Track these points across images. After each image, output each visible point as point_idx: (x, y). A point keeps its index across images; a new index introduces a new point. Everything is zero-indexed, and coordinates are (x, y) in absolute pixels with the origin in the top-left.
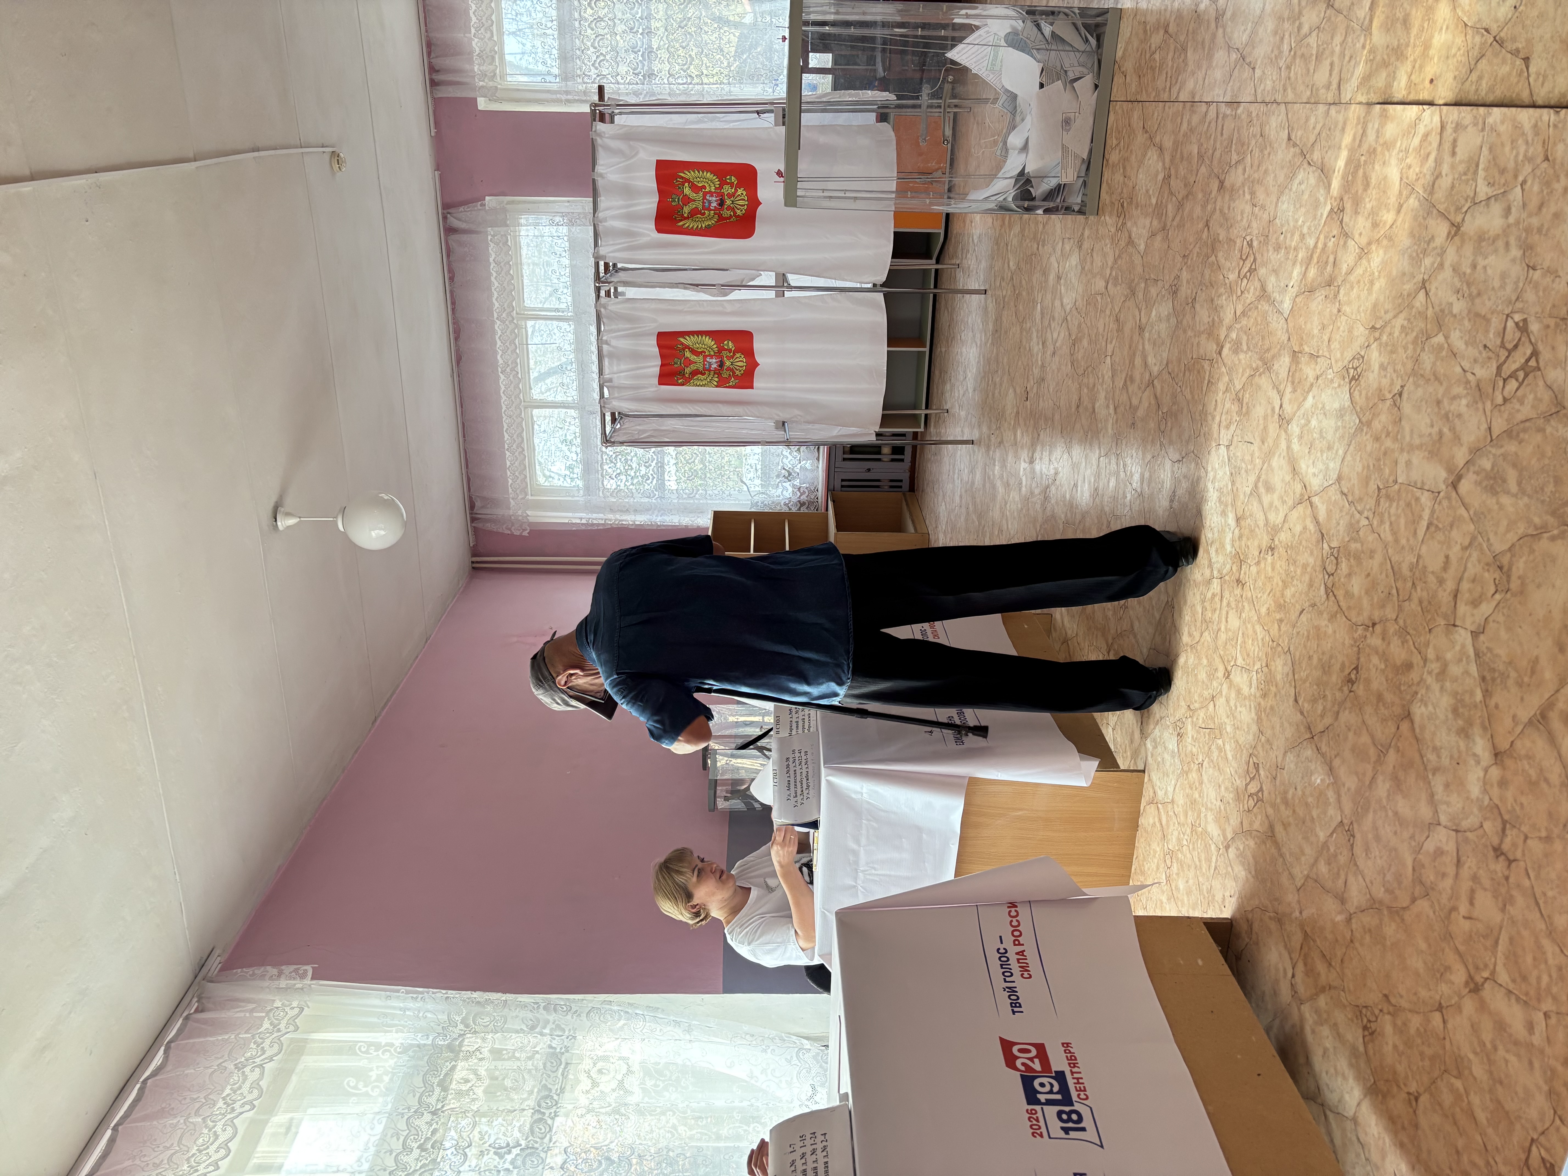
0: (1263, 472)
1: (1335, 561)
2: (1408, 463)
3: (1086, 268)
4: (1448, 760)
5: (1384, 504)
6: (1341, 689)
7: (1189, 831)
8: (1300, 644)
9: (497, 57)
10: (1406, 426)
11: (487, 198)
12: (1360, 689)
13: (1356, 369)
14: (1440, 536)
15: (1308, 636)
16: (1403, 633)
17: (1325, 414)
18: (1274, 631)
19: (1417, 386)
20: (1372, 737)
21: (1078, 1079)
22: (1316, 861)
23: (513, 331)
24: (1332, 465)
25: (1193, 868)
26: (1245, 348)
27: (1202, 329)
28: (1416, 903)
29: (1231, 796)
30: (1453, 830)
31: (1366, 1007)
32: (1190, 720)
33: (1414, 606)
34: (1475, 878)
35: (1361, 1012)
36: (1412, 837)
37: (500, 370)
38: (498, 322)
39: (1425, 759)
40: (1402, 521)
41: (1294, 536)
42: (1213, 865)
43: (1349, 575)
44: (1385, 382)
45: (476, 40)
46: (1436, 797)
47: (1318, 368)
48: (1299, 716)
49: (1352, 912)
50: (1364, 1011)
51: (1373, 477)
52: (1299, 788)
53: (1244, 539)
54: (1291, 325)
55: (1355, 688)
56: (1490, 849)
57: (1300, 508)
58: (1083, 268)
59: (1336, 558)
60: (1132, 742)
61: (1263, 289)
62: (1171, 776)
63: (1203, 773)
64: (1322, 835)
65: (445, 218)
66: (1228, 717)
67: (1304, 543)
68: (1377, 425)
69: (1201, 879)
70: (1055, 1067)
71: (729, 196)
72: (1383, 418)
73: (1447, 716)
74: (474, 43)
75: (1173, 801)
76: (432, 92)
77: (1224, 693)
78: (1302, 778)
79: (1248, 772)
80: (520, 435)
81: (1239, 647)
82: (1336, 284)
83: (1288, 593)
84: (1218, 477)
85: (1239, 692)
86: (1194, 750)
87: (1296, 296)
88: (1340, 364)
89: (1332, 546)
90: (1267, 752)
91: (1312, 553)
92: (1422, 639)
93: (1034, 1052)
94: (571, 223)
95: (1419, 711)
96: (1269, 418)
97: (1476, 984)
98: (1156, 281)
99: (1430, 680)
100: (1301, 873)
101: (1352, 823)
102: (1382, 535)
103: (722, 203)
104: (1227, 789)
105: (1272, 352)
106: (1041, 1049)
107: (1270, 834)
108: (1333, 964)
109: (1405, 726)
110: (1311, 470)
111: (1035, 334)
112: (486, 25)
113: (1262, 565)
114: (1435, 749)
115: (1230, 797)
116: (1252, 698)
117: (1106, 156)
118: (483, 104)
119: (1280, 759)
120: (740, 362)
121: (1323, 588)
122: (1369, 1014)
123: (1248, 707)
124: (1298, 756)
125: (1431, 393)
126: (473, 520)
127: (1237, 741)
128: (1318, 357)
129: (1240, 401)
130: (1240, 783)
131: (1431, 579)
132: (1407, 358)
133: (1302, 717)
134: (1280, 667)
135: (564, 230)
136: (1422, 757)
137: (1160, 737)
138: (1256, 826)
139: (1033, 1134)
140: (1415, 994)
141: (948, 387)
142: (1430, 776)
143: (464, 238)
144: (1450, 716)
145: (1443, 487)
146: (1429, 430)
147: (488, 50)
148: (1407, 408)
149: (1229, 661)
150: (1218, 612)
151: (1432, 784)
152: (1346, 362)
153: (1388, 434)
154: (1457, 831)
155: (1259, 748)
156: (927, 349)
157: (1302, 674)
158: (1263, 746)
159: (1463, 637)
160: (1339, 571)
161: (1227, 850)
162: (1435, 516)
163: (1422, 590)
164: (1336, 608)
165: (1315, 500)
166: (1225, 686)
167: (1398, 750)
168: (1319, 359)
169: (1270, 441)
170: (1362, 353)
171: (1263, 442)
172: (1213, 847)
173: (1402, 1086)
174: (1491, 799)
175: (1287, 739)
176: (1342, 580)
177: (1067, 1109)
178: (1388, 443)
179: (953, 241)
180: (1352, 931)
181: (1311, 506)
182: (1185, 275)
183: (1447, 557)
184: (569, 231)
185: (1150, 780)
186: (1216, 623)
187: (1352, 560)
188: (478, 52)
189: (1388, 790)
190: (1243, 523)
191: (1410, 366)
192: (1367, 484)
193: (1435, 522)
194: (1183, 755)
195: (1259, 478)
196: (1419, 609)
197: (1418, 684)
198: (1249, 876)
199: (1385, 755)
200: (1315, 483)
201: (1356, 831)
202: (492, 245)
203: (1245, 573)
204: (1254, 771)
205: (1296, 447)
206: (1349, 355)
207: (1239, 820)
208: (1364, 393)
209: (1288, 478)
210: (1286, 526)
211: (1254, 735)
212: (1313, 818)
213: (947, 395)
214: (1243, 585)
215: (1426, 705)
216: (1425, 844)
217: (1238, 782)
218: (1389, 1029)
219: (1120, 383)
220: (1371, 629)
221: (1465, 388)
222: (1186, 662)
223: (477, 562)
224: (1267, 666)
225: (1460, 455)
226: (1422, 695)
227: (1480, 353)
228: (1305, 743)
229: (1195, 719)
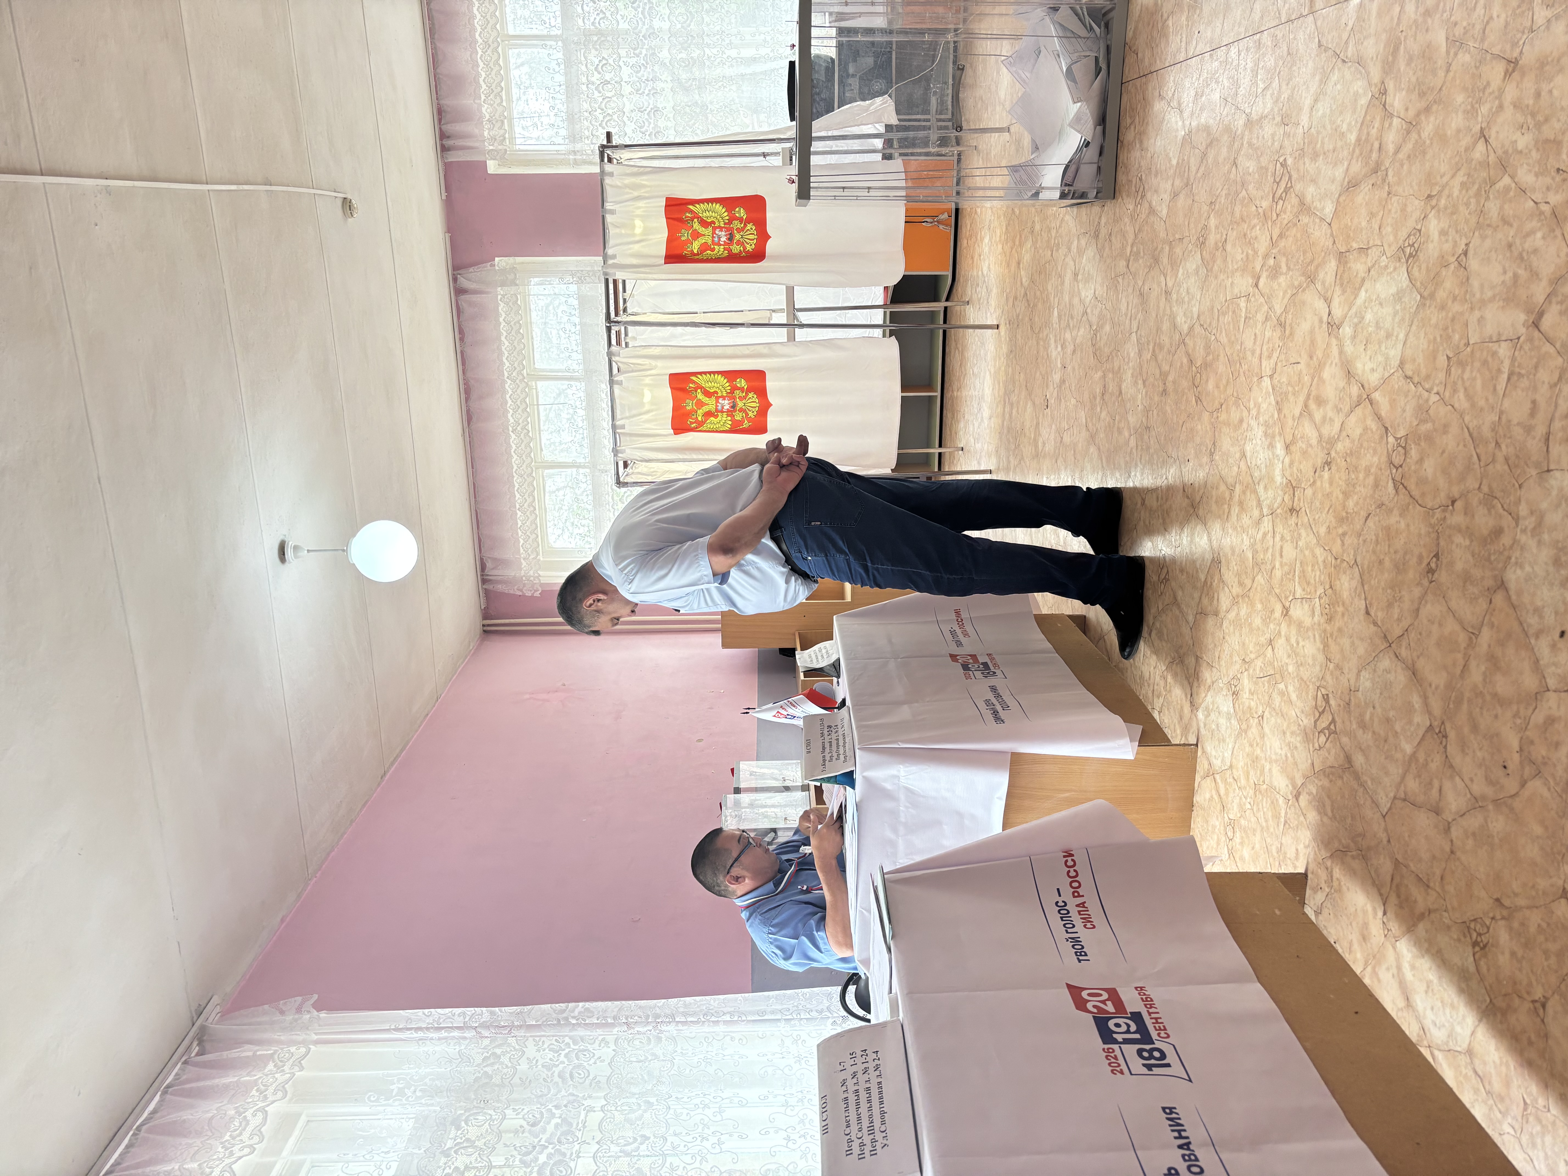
0: (1313, 388)
1: (1402, 451)
2: (1481, 320)
3: (1105, 255)
4: (1553, 616)
5: (1455, 371)
6: (1419, 584)
7: (1251, 792)
8: (1367, 551)
9: (506, 121)
10: (1475, 283)
11: (497, 259)
12: (1443, 576)
13: (1413, 245)
14: (1525, 383)
15: (1377, 540)
16: (1489, 499)
17: (1381, 304)
18: (1337, 548)
19: (1483, 238)
20: (1461, 622)
21: (1156, 1019)
22: (1403, 777)
23: (523, 390)
24: (1392, 353)
25: (1259, 831)
26: (1284, 268)
27: (1236, 267)
28: (1526, 786)
29: (1298, 739)
31: (1475, 920)
32: (1246, 673)
33: (1500, 467)
35: (1469, 928)
36: (1516, 715)
37: (510, 429)
38: (509, 382)
39: (1525, 625)
40: (1479, 382)
41: (1353, 441)
42: (1282, 820)
43: (1421, 461)
44: (1447, 247)
45: (486, 106)
46: (1541, 662)
47: (1370, 258)
48: (1373, 628)
49: (1450, 820)
50: (1472, 925)
51: (1441, 348)
52: (1377, 706)
53: (1296, 464)
54: (1335, 226)
55: (1436, 575)
57: (1359, 411)
58: (1101, 256)
59: (1404, 448)
60: (1181, 718)
61: (1302, 203)
62: (1227, 740)
63: (1265, 725)
64: (1408, 749)
65: (455, 280)
66: (1289, 656)
67: (1365, 444)
68: (1441, 294)
69: (1269, 840)
70: (1130, 1008)
71: (739, 230)
72: (1448, 285)
73: (1547, 571)
74: (484, 110)
75: (1231, 767)
76: (442, 157)
77: (1283, 633)
78: (1381, 694)
79: (1316, 707)
80: (531, 494)
81: (1297, 578)
82: (1383, 168)
83: (1351, 503)
84: (1262, 410)
85: (1300, 625)
86: (1253, 704)
87: (1340, 195)
88: (1394, 248)
89: (1399, 436)
90: (1337, 679)
91: (1375, 451)
92: (1512, 498)
93: (1105, 996)
94: (581, 281)
95: (1513, 576)
96: (1317, 329)
98: (1181, 240)
99: (1523, 538)
100: (1387, 796)
101: (1443, 723)
102: (1456, 405)
103: (731, 238)
104: (1293, 733)
105: (1316, 263)
106: (1113, 994)
107: (1347, 766)
108: (1432, 885)
109: (1499, 598)
110: (1369, 366)
111: (1052, 341)
112: (496, 91)
113: (1318, 483)
114: (1538, 611)
115: (1297, 740)
116: (1316, 627)
117: (1121, 138)
118: (493, 167)
119: (1352, 682)
120: (752, 403)
121: (1391, 484)
122: (1478, 927)
123: (1312, 637)
124: (1375, 671)
125: (1500, 240)
126: (484, 581)
127: (1302, 679)
128: (1367, 249)
129: (1282, 325)
130: (1307, 722)
131: (1518, 432)
132: (1470, 213)
133: (1376, 628)
134: (1346, 584)
135: (573, 288)
136: (1521, 624)
137: (1213, 703)
138: (1331, 761)
139: (1112, 1071)
140: (1533, 887)
141: (962, 425)
142: (1533, 641)
143: (474, 298)
144: (1551, 569)
145: (1523, 330)
146: (1502, 278)
147: (497, 116)
148: (1474, 264)
149: (1286, 598)
150: (1270, 550)
151: (1536, 650)
152: (1401, 242)
153: (1455, 299)
155: (1328, 677)
156: (938, 394)
157: (1372, 582)
158: (1332, 674)
159: (1560, 480)
160: (1408, 460)
161: (1297, 800)
162: (1516, 364)
163: (1507, 446)
164: (1408, 499)
165: (1376, 396)
166: (1284, 625)
167: (1492, 625)
168: (1370, 251)
169: (1319, 353)
170: (1419, 227)
171: (1311, 357)
172: (1281, 801)
173: (1525, 995)
175: (1359, 657)
176: (1413, 468)
177: (1148, 1047)
178: (1456, 308)
179: (961, 280)
180: (1452, 841)
181: (1371, 404)
182: (1213, 222)
183: (1534, 402)
184: (579, 289)
185: (1204, 752)
186: (1269, 563)
187: (1423, 444)
188: (487, 116)
189: (1484, 673)
190: (1293, 448)
191: (1473, 220)
192: (1435, 358)
193: (1517, 370)
194: (1240, 714)
195: (1309, 395)
196: (1506, 467)
197: (1511, 547)
198: (1325, 819)
199: (1477, 636)
200: (1374, 379)
201: (1448, 730)
202: (502, 305)
203: (1299, 500)
204: (1324, 704)
205: (1349, 348)
206: (1403, 234)
207: (1309, 761)
208: (1424, 266)
209: (1342, 384)
210: (1344, 434)
211: (1321, 666)
212: (1396, 733)
213: (961, 433)
214: (1298, 512)
215: (1522, 567)
216: (1533, 717)
217: (1306, 721)
218: (1503, 937)
219: (1147, 355)
220: (1451, 507)
221: (1540, 220)
222: (1238, 614)
223: (489, 625)
224: (1331, 587)
225: (1539, 292)
226: (1516, 558)
227: (1553, 179)
228: (1381, 655)
229: (1251, 671)
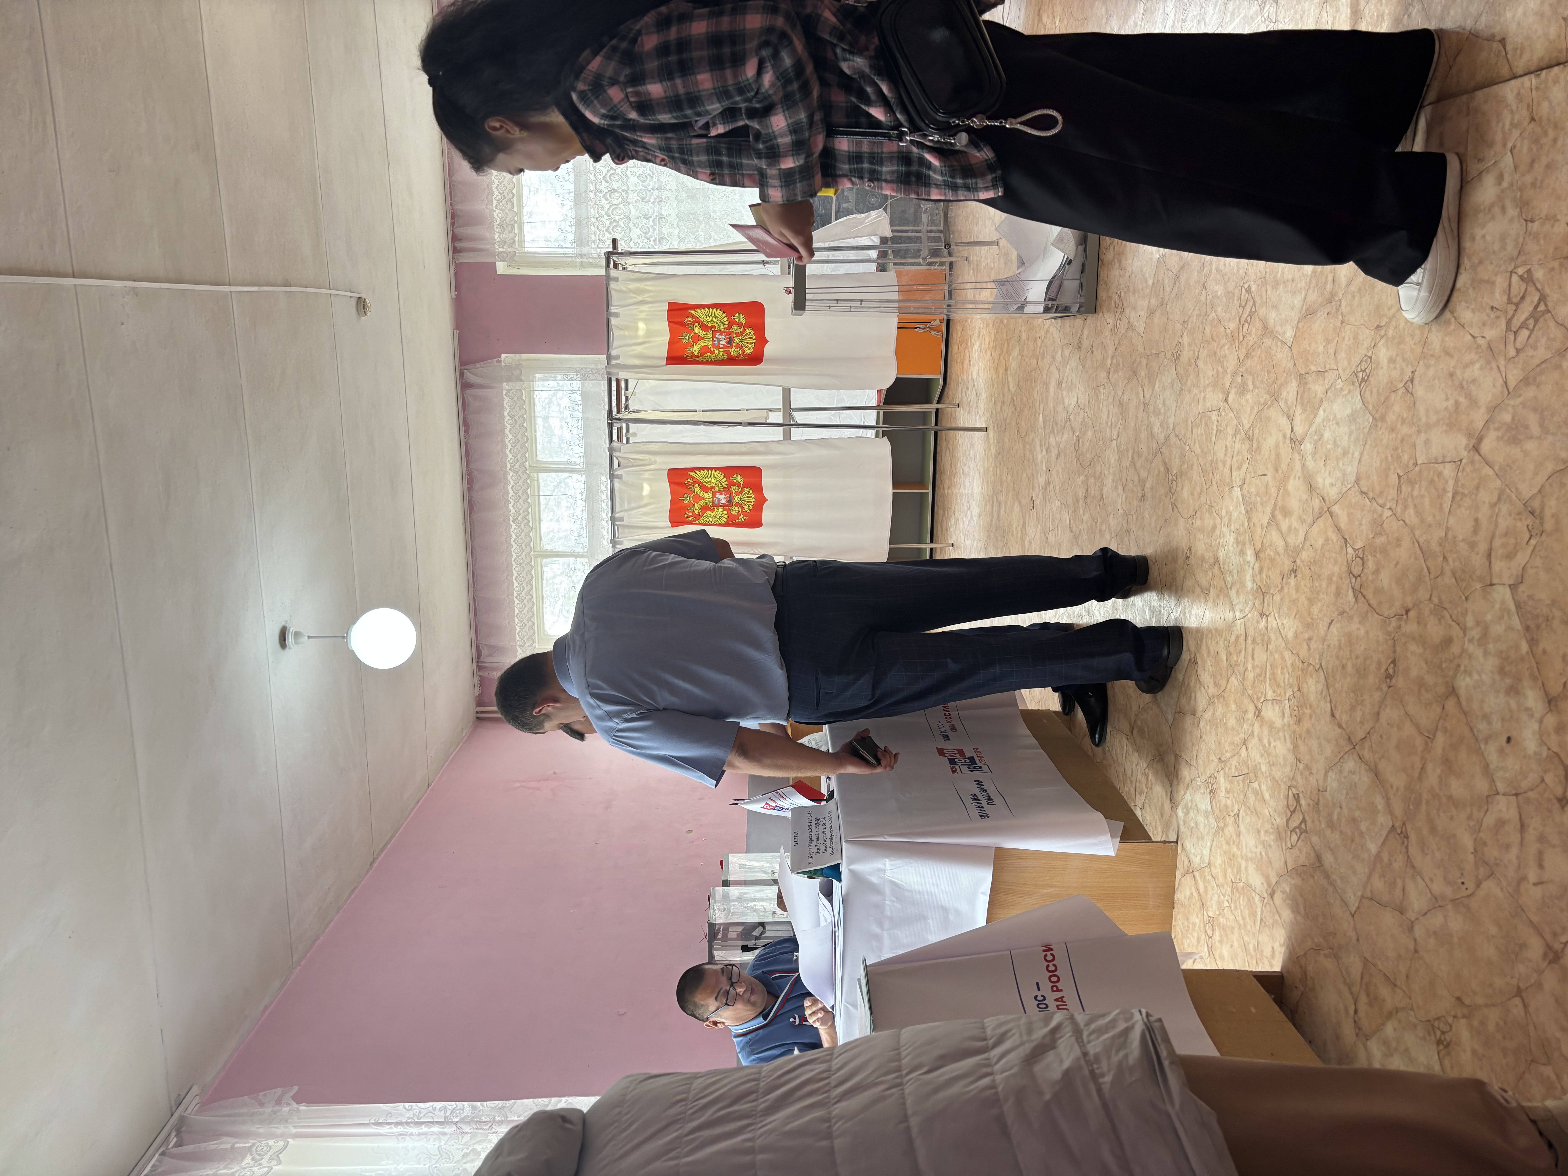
0: (1279, 499)
1: (1361, 562)
2: (1427, 442)
3: (1087, 365)
4: (1500, 724)
5: (1406, 489)
6: (1379, 689)
7: (1229, 890)
8: (1331, 656)
9: (516, 225)
10: (1421, 409)
11: (503, 356)
12: (1400, 682)
13: (1364, 371)
14: (1467, 502)
15: (1340, 646)
16: (1439, 610)
17: (1338, 424)
18: (1304, 652)
19: (1428, 366)
20: (1417, 726)
22: (1369, 877)
23: (525, 481)
24: (1349, 469)
25: (1236, 929)
26: (1251, 387)
27: (1207, 382)
28: (1481, 886)
29: (1272, 837)
30: (1513, 795)
31: (1438, 1019)
32: (1222, 772)
33: (1448, 580)
34: (1542, 839)
35: (1433, 1026)
36: (1470, 817)
37: (511, 518)
38: (511, 473)
39: (1475, 731)
40: (1427, 501)
41: (1316, 551)
42: (1259, 918)
43: (1377, 572)
44: (1395, 374)
45: (498, 211)
46: (1491, 767)
47: (1326, 381)
48: (1338, 730)
49: (1413, 919)
50: (1436, 1024)
51: (1392, 467)
52: (1344, 805)
53: (1265, 570)
54: (1295, 350)
55: (1394, 681)
56: (1555, 801)
57: (1320, 522)
58: (1084, 367)
59: (1362, 559)
60: (1162, 815)
61: (1265, 327)
62: (1206, 838)
63: (1241, 824)
64: (1373, 848)
65: (462, 374)
66: (1262, 756)
67: (1327, 554)
68: (1391, 417)
69: (1246, 938)
71: (738, 335)
72: (1397, 408)
73: (1493, 679)
74: (495, 214)
75: (1209, 864)
76: (454, 258)
77: (1256, 734)
78: (1347, 794)
79: (1288, 807)
80: (529, 582)
81: (1268, 680)
82: (1337, 299)
83: (1315, 610)
84: (1233, 518)
85: (1271, 726)
86: (1229, 802)
87: (1298, 322)
88: (1349, 372)
89: (1357, 547)
90: (1306, 779)
91: (1336, 562)
92: (1459, 609)
94: (584, 378)
95: (1463, 683)
96: (1281, 444)
97: (1556, 953)
98: (1157, 354)
99: (1471, 648)
100: (1355, 895)
101: (1404, 824)
102: (1407, 521)
103: (730, 341)
104: (1266, 832)
105: (1279, 382)
107: (1317, 865)
108: (1398, 983)
109: (1450, 704)
110: (1328, 481)
111: (1038, 446)
112: (507, 198)
113: (1286, 590)
114: (1486, 717)
115: (1270, 839)
116: (1286, 728)
117: (1101, 257)
118: (502, 268)
119: (1321, 782)
120: (749, 497)
121: (1351, 593)
122: (1442, 1025)
123: (1282, 738)
124: (1341, 772)
125: (1442, 369)
126: (479, 668)
127: (1274, 778)
128: (1324, 372)
129: (1250, 439)
130: (1280, 821)
131: (1463, 547)
132: (1415, 344)
133: (1339, 731)
134: (1313, 686)
135: (577, 384)
136: (1471, 729)
137: (1192, 801)
138: (1302, 860)
140: (1491, 985)
141: (952, 521)
142: (1483, 746)
143: (480, 392)
144: (1497, 677)
145: (1464, 453)
146: (1445, 404)
147: (508, 221)
148: (1419, 391)
149: (1259, 699)
150: (1243, 653)
151: (1486, 754)
152: (1354, 367)
153: (1403, 422)
154: (1517, 795)
155: (1299, 778)
156: (930, 491)
157: (1337, 686)
158: (1301, 774)
159: (1502, 594)
160: (1366, 570)
161: (1272, 898)
162: (1460, 484)
163: (1454, 561)
164: (1366, 607)
165: (1336, 509)
166: (1257, 726)
167: (1445, 730)
168: (1326, 374)
169: (1284, 466)
170: (1369, 354)
171: (1277, 471)
172: (1257, 898)
174: (1549, 749)
175: (1326, 758)
176: (1370, 578)
178: (1405, 430)
179: (952, 384)
180: (1415, 940)
181: (1331, 516)
182: (1186, 340)
183: (1476, 520)
184: (582, 385)
185: (1184, 849)
186: (1241, 665)
187: (1378, 556)
188: (499, 221)
189: (1440, 776)
190: (1262, 555)
191: (1418, 350)
192: (1387, 476)
193: (1460, 490)
194: (1217, 812)
195: (1275, 506)
196: (1453, 580)
197: (1460, 656)
198: (1299, 918)
199: (1432, 740)
200: (1333, 493)
201: (1409, 830)
202: (507, 399)
203: (1268, 605)
204: (1295, 804)
205: (1310, 464)
206: (1356, 360)
207: (1283, 860)
208: (1375, 390)
209: (1305, 497)
210: (1308, 543)
211: (1292, 766)
212: (1362, 833)
213: (952, 529)
214: (1267, 616)
215: (1470, 675)
216: (1485, 819)
217: (1278, 820)
218: (1465, 1035)
219: (1126, 463)
220: (1405, 617)
221: (1477, 353)
222: (1214, 714)
223: (482, 712)
224: (1299, 690)
225: (1479, 418)
226: (1465, 666)
227: (1488, 315)
228: (1346, 757)
229: (1227, 770)
